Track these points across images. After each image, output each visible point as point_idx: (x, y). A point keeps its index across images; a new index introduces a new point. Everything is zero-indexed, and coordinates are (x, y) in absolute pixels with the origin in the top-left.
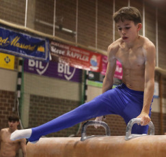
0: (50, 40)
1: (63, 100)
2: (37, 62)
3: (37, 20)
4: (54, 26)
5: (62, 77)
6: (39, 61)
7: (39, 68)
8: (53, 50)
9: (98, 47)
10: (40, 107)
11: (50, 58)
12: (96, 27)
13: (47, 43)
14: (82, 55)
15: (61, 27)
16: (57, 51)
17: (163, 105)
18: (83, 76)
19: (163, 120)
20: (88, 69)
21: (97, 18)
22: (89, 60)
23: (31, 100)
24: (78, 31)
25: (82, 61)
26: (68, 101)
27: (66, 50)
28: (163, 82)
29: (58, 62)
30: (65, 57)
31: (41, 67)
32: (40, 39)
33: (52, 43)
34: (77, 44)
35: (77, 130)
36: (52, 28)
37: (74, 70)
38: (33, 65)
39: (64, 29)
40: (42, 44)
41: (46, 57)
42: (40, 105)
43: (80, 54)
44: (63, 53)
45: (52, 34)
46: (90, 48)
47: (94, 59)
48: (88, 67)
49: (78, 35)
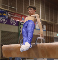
0: (7, 11)
1: (13, 32)
2: (3, 19)
3: (3, 4)
4: (9, 6)
5: (12, 24)
6: (4, 19)
7: (4, 21)
8: (9, 15)
9: (24, 14)
10: (5, 35)
11: (8, 18)
12: (24, 6)
13: (6, 12)
14: (19, 16)
15: (11, 6)
16: (10, 15)
17: (47, 33)
18: (19, 24)
19: (47, 39)
20: (21, 21)
21: (24, 3)
22: (21, 18)
23: (2, 32)
24: (17, 8)
25: (19, 18)
26: (14, 33)
27: (13, 15)
28: (47, 25)
29: (10, 19)
30: (13, 17)
31: (5, 21)
32: (4, 11)
33: (8, 12)
34: (17, 12)
35: (18, 43)
36: (8, 7)
37: (16, 22)
38: (2, 20)
39: (12, 7)
40: (5, 13)
41: (7, 17)
42: (5, 34)
43: (18, 16)
44: (12, 16)
45: (8, 9)
46: (21, 14)
47: (23, 17)
48: (21, 20)
49: (17, 9)
